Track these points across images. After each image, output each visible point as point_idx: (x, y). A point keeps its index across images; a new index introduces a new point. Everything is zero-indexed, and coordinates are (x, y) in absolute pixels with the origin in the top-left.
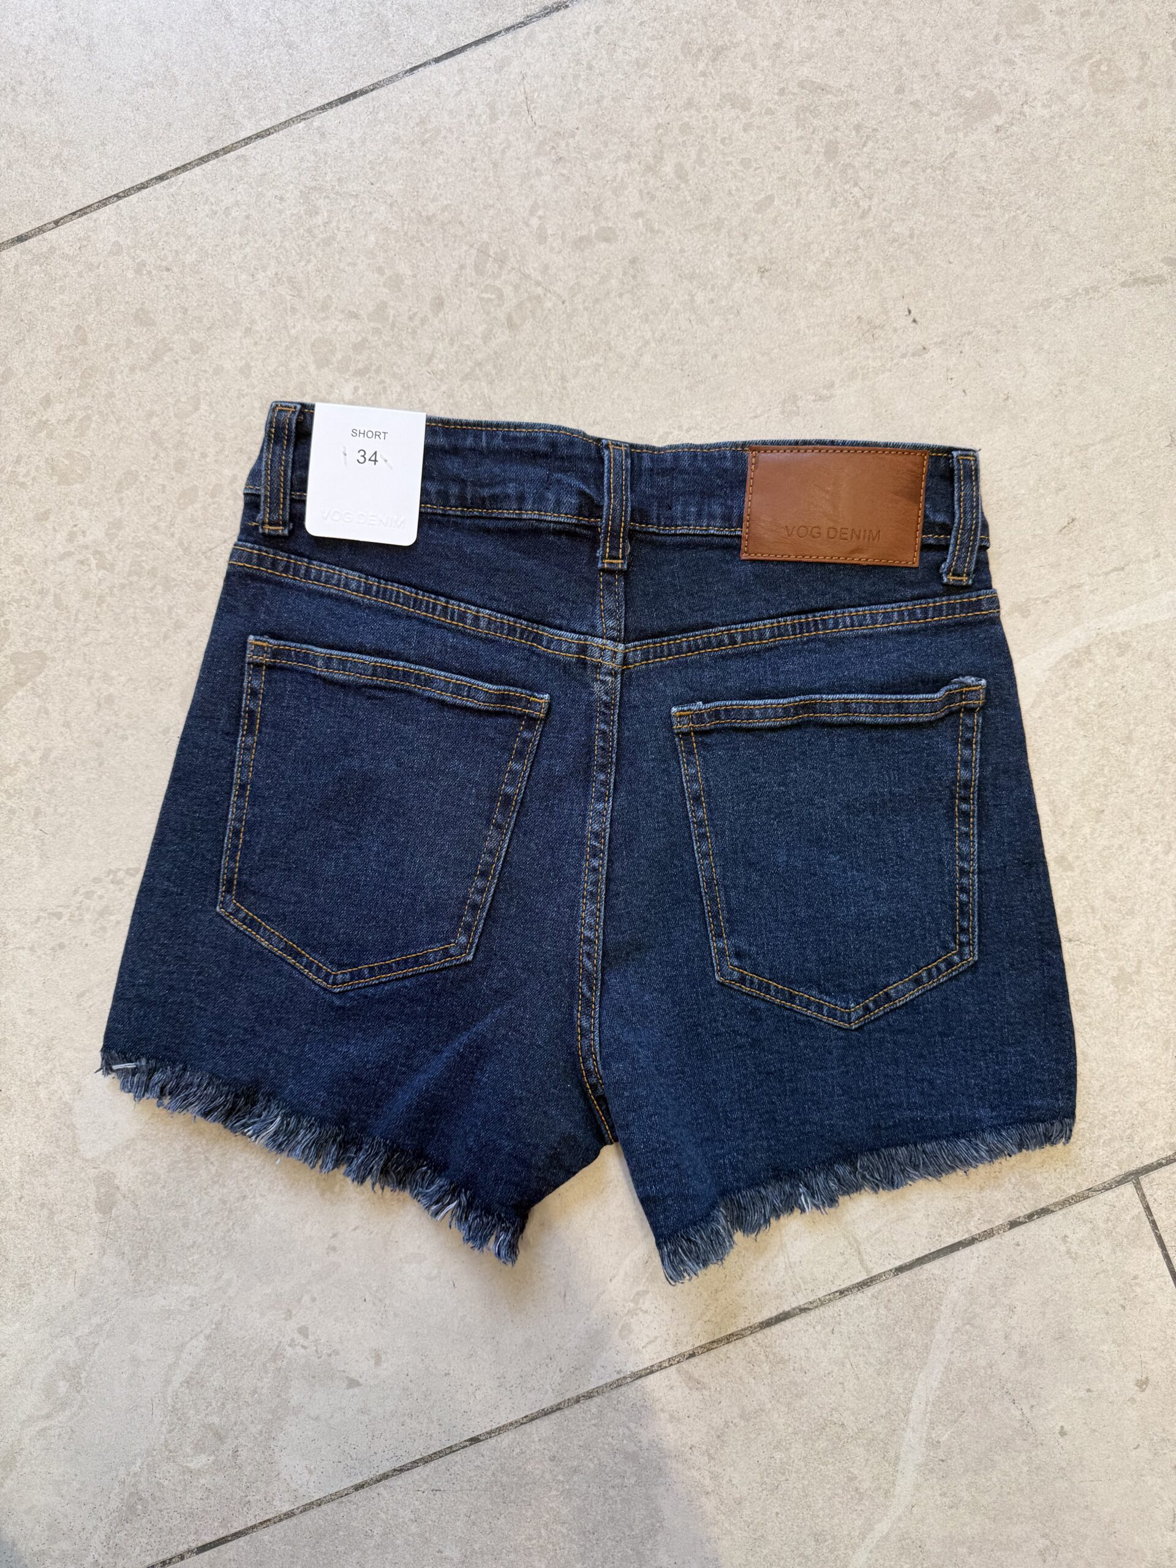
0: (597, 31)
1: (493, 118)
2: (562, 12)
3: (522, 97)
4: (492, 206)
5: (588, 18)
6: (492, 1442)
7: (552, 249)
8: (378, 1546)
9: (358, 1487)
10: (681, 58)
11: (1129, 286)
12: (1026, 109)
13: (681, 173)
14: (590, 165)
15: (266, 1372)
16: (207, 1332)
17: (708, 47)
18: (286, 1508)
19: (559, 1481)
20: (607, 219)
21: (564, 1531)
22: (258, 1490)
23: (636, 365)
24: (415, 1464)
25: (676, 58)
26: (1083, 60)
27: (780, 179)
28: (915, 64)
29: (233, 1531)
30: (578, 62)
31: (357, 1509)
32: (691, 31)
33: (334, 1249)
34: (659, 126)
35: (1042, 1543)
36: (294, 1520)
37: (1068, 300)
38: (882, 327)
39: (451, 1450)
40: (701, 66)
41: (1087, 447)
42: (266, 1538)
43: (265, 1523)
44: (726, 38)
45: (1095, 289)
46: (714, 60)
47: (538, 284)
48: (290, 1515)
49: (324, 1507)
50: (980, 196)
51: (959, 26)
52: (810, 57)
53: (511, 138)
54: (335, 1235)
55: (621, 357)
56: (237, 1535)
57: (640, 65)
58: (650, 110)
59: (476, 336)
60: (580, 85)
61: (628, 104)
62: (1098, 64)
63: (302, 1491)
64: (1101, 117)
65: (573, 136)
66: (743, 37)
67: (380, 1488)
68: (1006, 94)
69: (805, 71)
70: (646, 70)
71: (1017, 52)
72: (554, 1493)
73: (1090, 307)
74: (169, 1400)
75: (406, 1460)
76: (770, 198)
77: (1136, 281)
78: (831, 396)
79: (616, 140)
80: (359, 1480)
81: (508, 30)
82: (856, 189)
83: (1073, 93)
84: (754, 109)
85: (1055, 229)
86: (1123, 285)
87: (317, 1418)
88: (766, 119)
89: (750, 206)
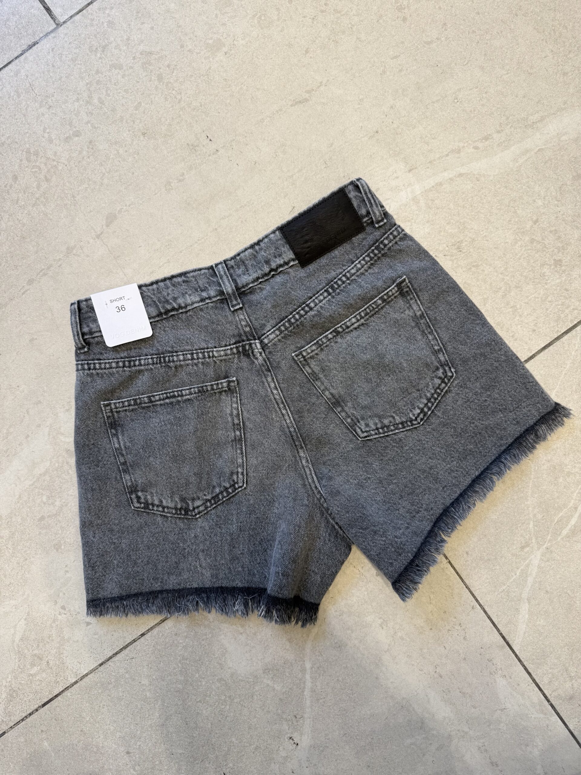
0: (53, 50)
1: (19, 96)
2: (36, 46)
3: (28, 85)
4: (27, 132)
5: (48, 46)
6: (149, 634)
7: (56, 145)
8: (114, 687)
9: (101, 665)
10: (90, 54)
11: (294, 105)
12: (236, 43)
13: (101, 102)
14: (63, 107)
15: (52, 628)
16: (24, 617)
17: (100, 46)
18: (74, 680)
19: (181, 643)
20: (75, 127)
21: (188, 662)
22: (61, 676)
23: (102, 184)
24: (121, 650)
25: (88, 54)
26: (254, 16)
27: (141, 94)
28: (186, 34)
29: (55, 695)
30: (48, 65)
31: (102, 674)
32: (90, 42)
33: (67, 572)
34: (87, 84)
35: (380, 621)
36: (78, 684)
37: (270, 117)
38: (198, 146)
39: (134, 641)
40: (99, 55)
41: (292, 176)
42: (69, 694)
43: (67, 689)
44: (106, 41)
45: (281, 110)
46: (103, 51)
47: (54, 160)
48: (76, 682)
49: (89, 676)
50: (225, 83)
51: (200, 14)
52: (142, 41)
53: (28, 103)
54: (66, 566)
55: (95, 182)
56: (56, 696)
57: (74, 60)
58: (82, 78)
59: (34, 188)
60: (51, 74)
61: (72, 78)
62: (260, 17)
63: (78, 672)
64: (266, 39)
65: (53, 96)
66: (113, 39)
67: (110, 663)
68: (226, 38)
69: (141, 48)
70: (77, 62)
71: (226, 20)
72: (180, 648)
73: (280, 118)
74: (16, 648)
75: (118, 649)
76: (140, 103)
77: (296, 103)
78: (184, 179)
79: (71, 94)
80: (100, 662)
81: (16, 58)
82: (174, 92)
83: (253, 31)
84: (125, 68)
85: (258, 89)
86: (292, 106)
87: (78, 641)
88: (131, 71)
89: (132, 109)
